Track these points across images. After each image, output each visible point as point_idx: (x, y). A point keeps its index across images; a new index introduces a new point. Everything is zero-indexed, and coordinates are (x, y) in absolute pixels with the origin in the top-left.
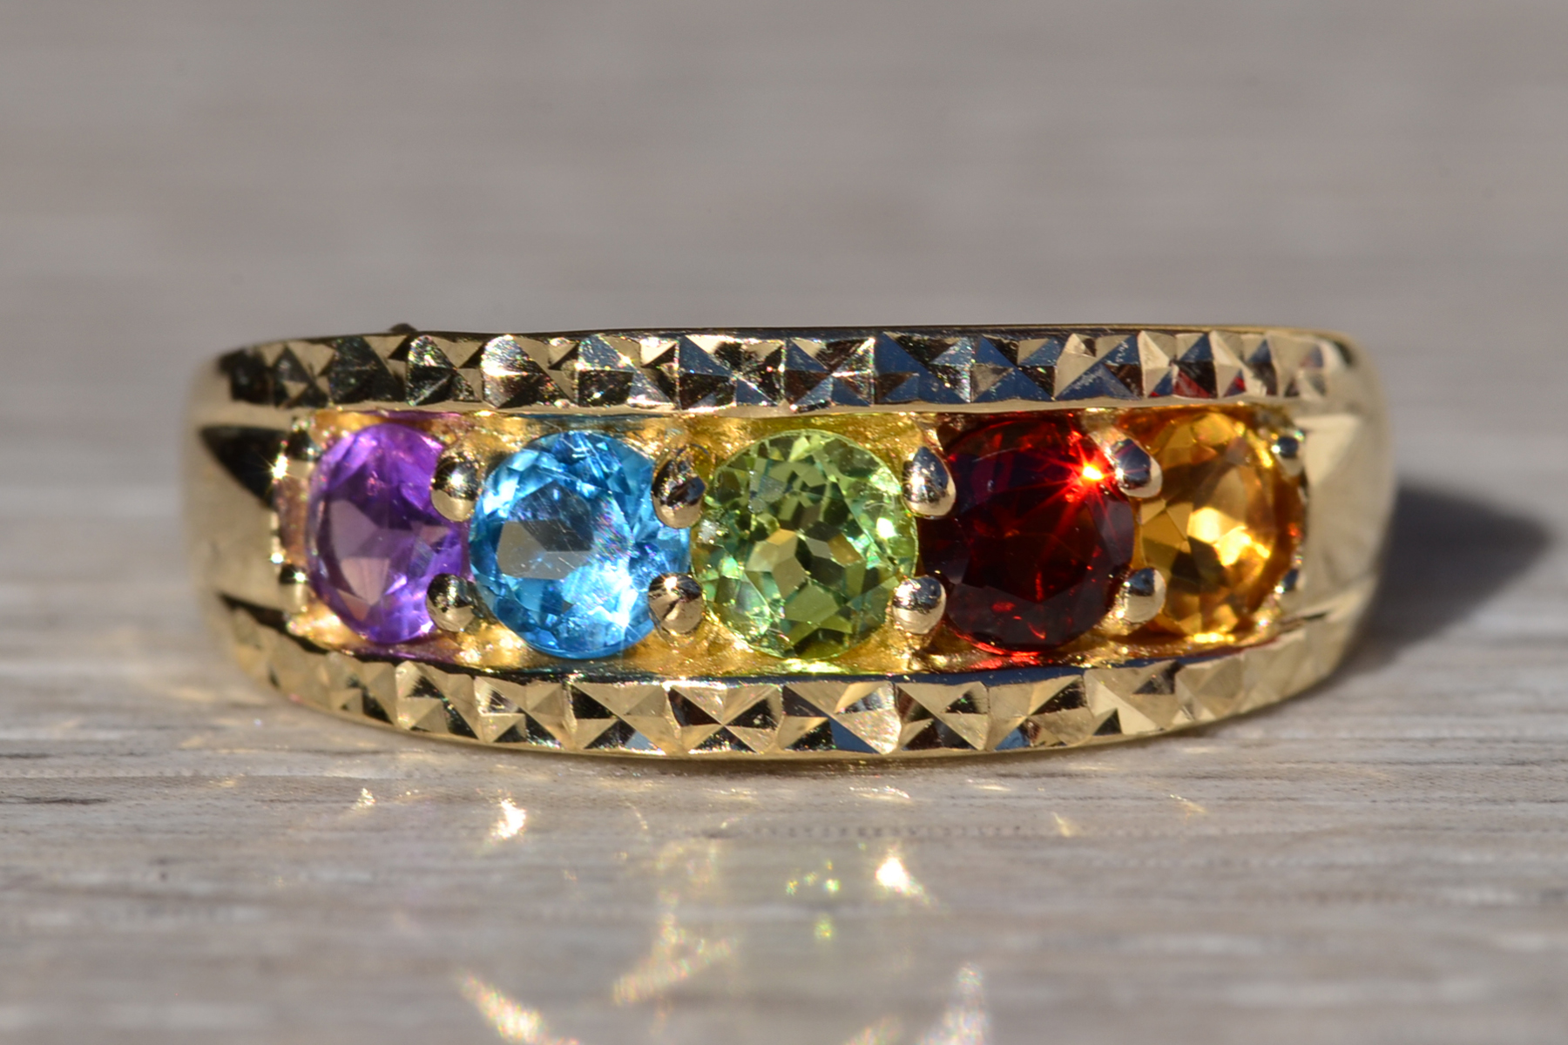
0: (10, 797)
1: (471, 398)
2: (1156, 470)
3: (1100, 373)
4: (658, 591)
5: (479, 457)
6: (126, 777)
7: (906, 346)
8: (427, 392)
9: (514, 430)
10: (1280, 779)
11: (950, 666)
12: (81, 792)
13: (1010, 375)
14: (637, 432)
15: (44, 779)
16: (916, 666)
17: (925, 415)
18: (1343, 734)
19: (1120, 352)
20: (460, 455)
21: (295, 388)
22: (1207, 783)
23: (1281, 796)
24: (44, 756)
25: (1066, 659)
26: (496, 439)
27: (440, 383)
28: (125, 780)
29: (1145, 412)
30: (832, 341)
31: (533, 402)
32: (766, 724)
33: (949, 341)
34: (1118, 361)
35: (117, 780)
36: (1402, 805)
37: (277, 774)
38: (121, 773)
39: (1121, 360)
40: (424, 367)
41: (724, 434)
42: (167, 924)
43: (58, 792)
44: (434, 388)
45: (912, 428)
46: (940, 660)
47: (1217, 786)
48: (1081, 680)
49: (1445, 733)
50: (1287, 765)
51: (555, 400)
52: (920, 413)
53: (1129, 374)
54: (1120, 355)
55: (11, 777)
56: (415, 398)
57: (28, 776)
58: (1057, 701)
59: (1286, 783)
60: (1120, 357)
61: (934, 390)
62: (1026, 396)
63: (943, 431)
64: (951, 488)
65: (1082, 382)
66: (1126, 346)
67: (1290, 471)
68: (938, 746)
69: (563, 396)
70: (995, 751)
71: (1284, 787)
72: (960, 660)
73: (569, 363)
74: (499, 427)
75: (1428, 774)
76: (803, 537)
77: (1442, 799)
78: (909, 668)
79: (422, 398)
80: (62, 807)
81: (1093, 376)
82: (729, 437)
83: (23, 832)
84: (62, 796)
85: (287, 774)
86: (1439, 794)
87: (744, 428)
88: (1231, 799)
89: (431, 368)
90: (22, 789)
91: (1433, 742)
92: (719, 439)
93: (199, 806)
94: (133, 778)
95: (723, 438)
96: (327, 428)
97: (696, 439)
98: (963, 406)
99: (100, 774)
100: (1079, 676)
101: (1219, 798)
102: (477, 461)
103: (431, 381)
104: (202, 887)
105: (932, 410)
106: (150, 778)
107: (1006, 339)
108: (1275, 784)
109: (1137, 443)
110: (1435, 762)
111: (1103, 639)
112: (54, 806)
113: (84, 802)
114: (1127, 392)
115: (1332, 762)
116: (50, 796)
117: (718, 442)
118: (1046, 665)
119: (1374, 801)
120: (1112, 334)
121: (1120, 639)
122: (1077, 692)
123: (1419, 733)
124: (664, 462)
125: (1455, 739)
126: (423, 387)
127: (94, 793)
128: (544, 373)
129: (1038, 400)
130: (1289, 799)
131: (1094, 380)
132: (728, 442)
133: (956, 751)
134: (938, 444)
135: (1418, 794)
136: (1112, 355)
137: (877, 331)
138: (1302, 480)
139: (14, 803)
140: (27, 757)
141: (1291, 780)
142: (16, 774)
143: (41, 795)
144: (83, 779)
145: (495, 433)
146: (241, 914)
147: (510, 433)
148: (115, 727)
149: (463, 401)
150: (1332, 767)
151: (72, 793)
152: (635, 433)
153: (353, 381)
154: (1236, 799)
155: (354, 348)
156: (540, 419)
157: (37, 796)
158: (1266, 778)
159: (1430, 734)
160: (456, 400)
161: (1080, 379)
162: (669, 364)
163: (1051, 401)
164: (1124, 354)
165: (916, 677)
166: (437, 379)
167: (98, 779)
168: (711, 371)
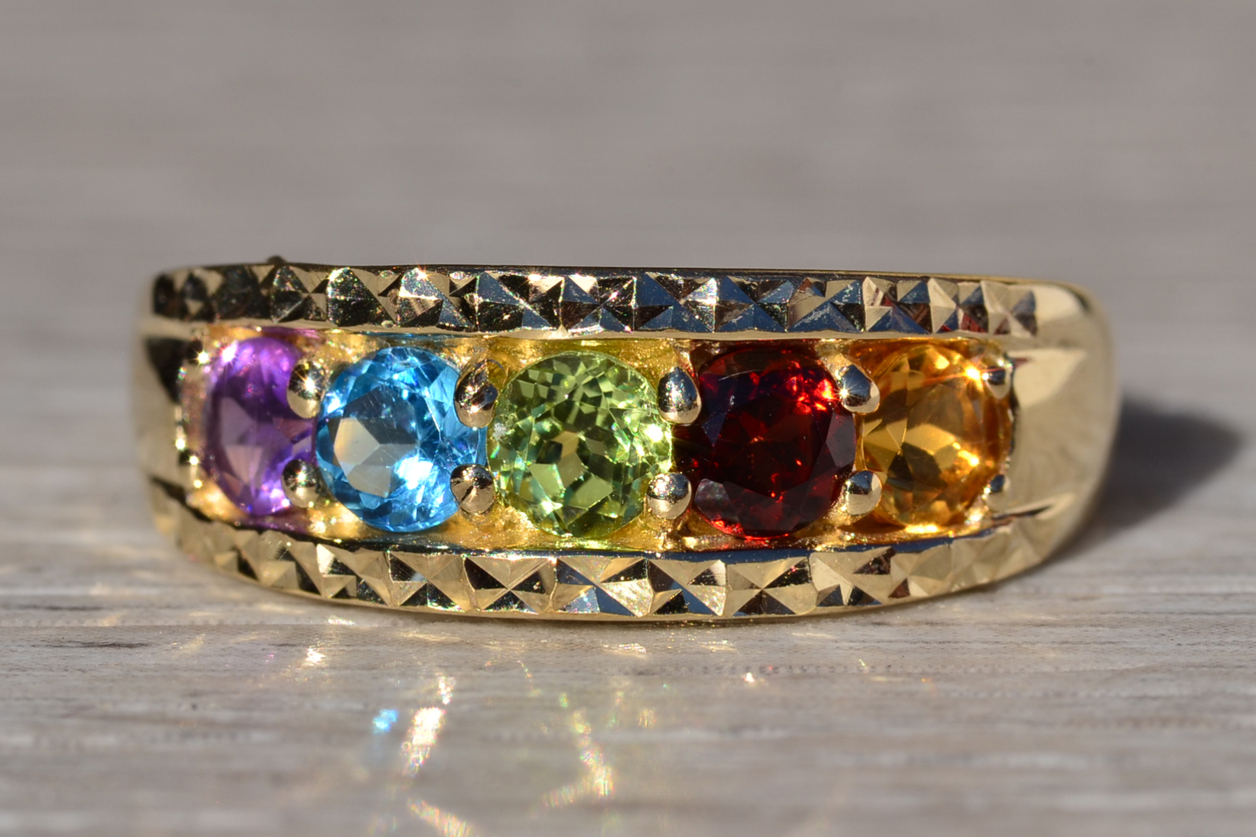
0: (70, 642)
1: (318, 318)
2: (875, 391)
3: (828, 310)
4: (458, 479)
5: (325, 366)
6: (164, 626)
7: (663, 283)
8: (287, 312)
9: (357, 344)
10: (1103, 626)
11: (699, 546)
12: (127, 638)
13: (750, 311)
14: (451, 348)
15: (97, 627)
16: (670, 546)
17: (681, 341)
18: (1154, 590)
19: (846, 294)
20: (310, 363)
21: (194, 306)
22: (1043, 630)
23: (1104, 640)
24: (97, 608)
25: (796, 543)
26: (343, 351)
27: (297, 305)
28: (163, 628)
29: (868, 343)
30: (602, 278)
31: (365, 322)
32: (542, 590)
33: (699, 281)
34: (844, 301)
35: (157, 628)
36: (1202, 648)
37: (288, 623)
38: (159, 623)
39: (847, 300)
40: (285, 291)
41: (520, 352)
42: (196, 745)
43: (109, 638)
44: (292, 309)
45: (669, 351)
46: (691, 542)
47: (1051, 632)
48: (806, 560)
49: (1237, 589)
50: (1108, 616)
51: (382, 321)
52: (677, 339)
53: (852, 312)
54: (846, 296)
55: (70, 625)
56: (278, 317)
57: (85, 625)
58: (786, 577)
59: (1107, 629)
60: (846, 298)
61: (685, 320)
62: (763, 327)
63: (695, 355)
64: (699, 401)
65: (812, 317)
66: (852, 289)
67: (999, 394)
68: (685, 611)
69: (388, 318)
70: (734, 617)
71: (1105, 633)
72: (707, 541)
73: (393, 291)
74: (345, 342)
75: (1223, 622)
76: (583, 438)
77: (1234, 643)
78: (663, 547)
79: (283, 317)
80: (112, 650)
81: (821, 313)
82: (525, 354)
83: (80, 670)
84: (111, 641)
85: (295, 623)
86: (1230, 639)
87: (536, 347)
88: (1063, 643)
89: (290, 292)
90: (79, 635)
91: (1227, 596)
92: (516, 356)
93: (223, 649)
94: (170, 627)
95: (519, 356)
96: (218, 339)
97: (494, 356)
98: (709, 334)
99: (143, 623)
100: (805, 558)
101: (1053, 642)
102: (323, 369)
103: (289, 303)
104: (226, 716)
105: (688, 337)
106: (185, 626)
107: (747, 280)
108: (1099, 631)
109: (860, 368)
110: (1229, 613)
111: (829, 528)
112: (105, 649)
113: (130, 646)
114: (851, 326)
115: (1145, 613)
116: (102, 641)
117: (515, 359)
118: (777, 548)
119: (1179, 645)
120: (839, 279)
121: (844, 528)
122: (804, 570)
123: (1215, 589)
124: (466, 374)
125: (1245, 594)
126: (285, 309)
127: (138, 639)
128: (375, 299)
129: (772, 331)
130: (1110, 643)
131: (823, 316)
132: (524, 359)
133: (699, 617)
134: (690, 365)
135: (1216, 639)
136: (839, 296)
137: (640, 271)
138: (1012, 401)
139: (73, 647)
140: (83, 609)
141: (1113, 627)
142: (75, 623)
143: (96, 641)
144: (129, 627)
145: (342, 347)
146: (257, 736)
147: (354, 347)
148: (155, 585)
149: (312, 319)
150: (1145, 617)
151: (120, 639)
152: (449, 350)
153: (234, 301)
154: (1067, 642)
155: (237, 275)
156: (372, 336)
157: (92, 641)
158: (1091, 626)
159: (1224, 589)
160: (307, 318)
161: (811, 314)
162: (471, 294)
163: (784, 332)
164: (849, 295)
165: (668, 555)
166: (293, 302)
167: (142, 627)
168: (504, 300)
